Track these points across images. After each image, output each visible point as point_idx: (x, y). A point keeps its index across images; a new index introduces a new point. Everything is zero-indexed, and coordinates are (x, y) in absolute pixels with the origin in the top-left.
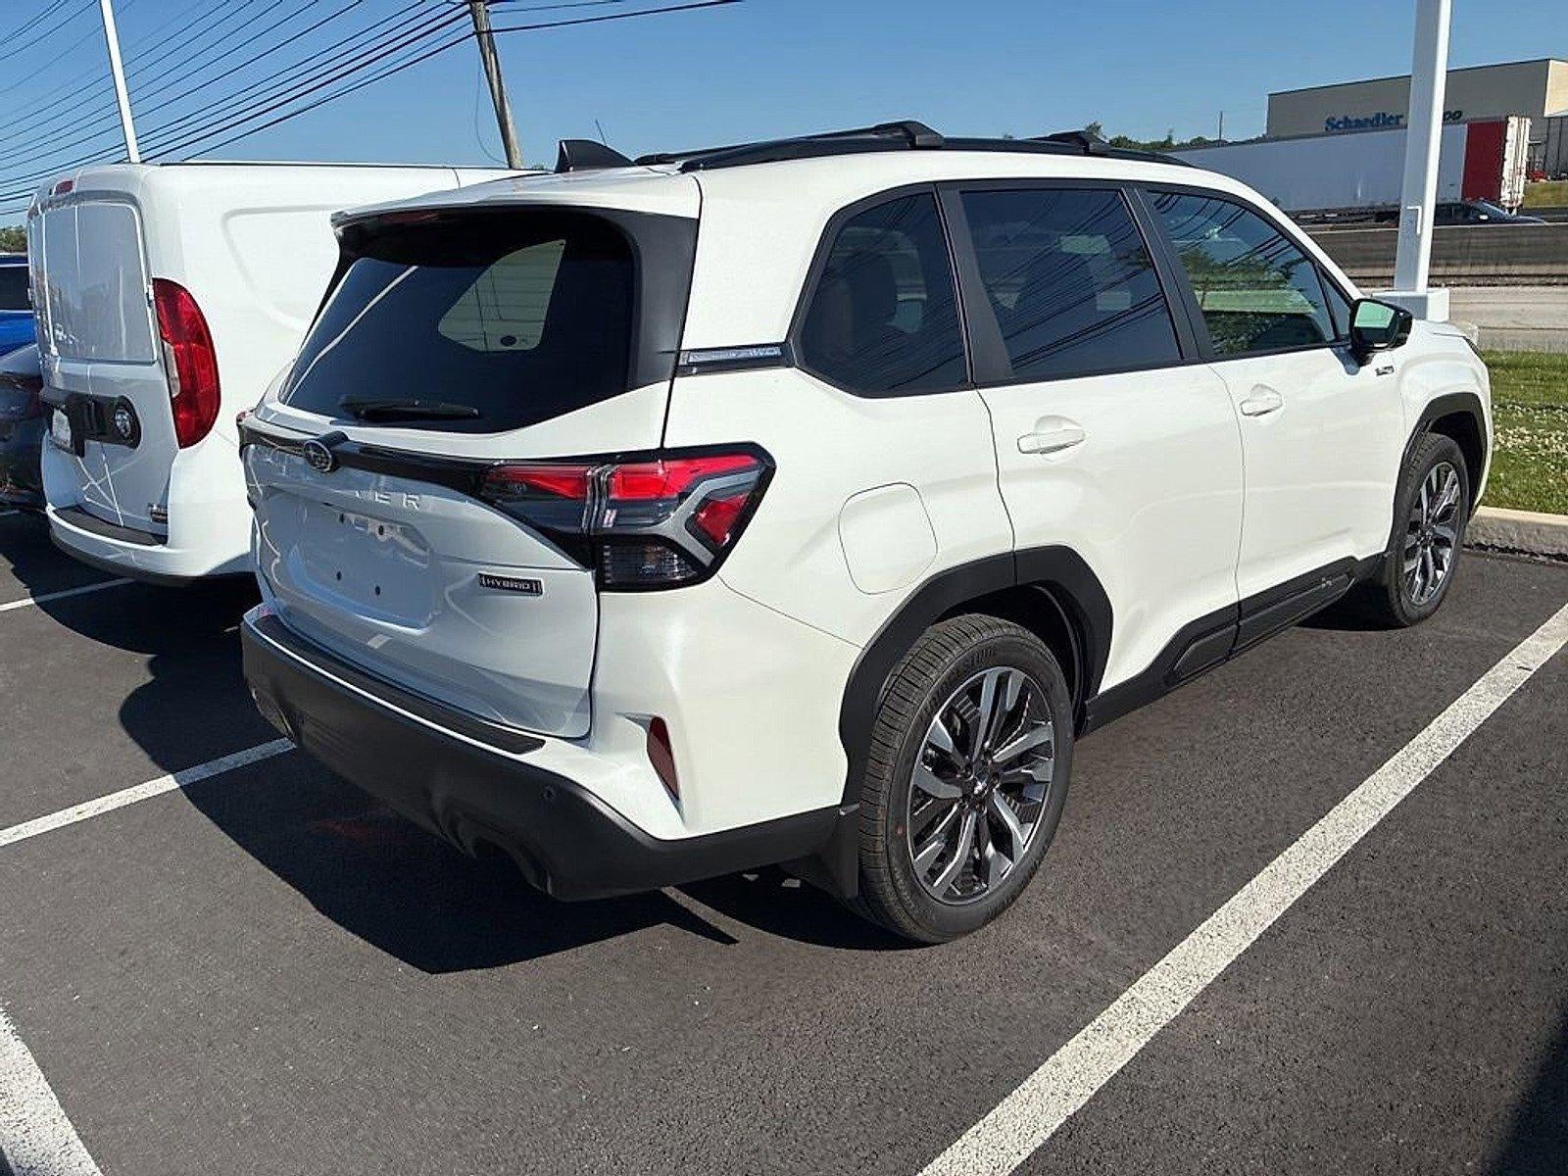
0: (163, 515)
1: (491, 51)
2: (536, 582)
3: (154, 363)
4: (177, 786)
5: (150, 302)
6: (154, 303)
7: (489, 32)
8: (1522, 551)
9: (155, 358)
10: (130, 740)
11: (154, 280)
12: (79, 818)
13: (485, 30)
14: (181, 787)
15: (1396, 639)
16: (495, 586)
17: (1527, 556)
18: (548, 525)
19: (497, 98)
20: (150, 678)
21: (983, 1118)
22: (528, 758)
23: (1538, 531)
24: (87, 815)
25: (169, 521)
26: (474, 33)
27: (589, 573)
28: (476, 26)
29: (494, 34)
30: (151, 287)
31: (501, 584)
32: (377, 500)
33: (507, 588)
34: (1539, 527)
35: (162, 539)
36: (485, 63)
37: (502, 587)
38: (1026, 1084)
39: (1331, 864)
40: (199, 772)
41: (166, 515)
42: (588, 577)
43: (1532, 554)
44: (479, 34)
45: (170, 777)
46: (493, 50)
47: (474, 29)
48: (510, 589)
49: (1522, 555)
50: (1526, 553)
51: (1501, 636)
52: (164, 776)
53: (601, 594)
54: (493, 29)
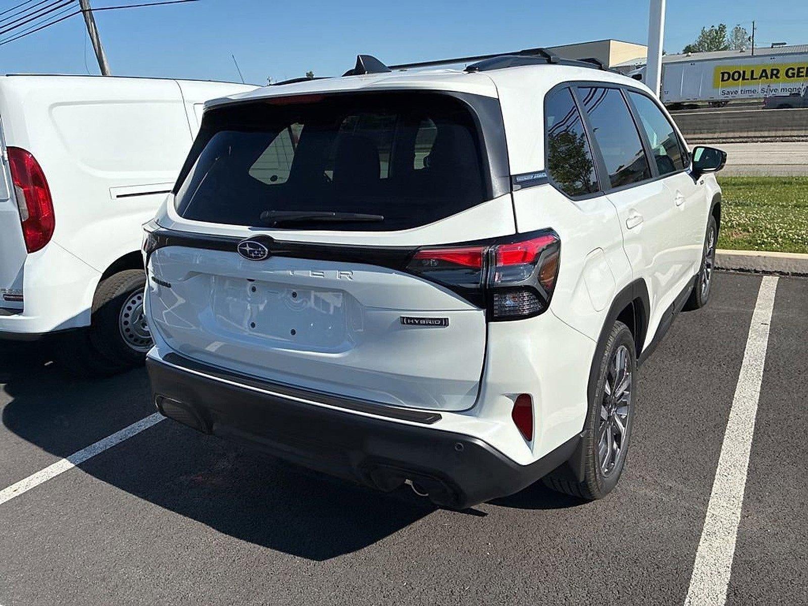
0: (21, 296)
1: (91, 21)
2: (445, 319)
3: (8, 199)
4: (73, 465)
5: (4, 162)
6: (8, 162)
7: (90, 10)
8: (722, 269)
9: (9, 197)
10: (21, 440)
11: (7, 147)
12: (16, 494)
13: (87, 9)
14: (76, 466)
15: (698, 314)
16: (415, 323)
17: (724, 271)
18: (455, 284)
19: (97, 48)
20: (10, 399)
21: (687, 594)
22: (436, 426)
23: (729, 258)
24: (21, 491)
25: (24, 300)
26: (81, 11)
27: (482, 311)
28: (82, 6)
29: (92, 11)
30: (5, 152)
31: (419, 322)
32: (310, 276)
33: (423, 324)
34: (729, 256)
35: (20, 311)
36: (88, 28)
37: (419, 324)
38: (695, 571)
39: (753, 429)
40: (83, 455)
41: (23, 296)
42: (481, 314)
43: (727, 269)
44: (84, 12)
45: (64, 460)
46: (93, 20)
47: (80, 8)
48: (425, 324)
49: (722, 270)
50: (724, 269)
51: (743, 309)
52: (60, 460)
53: (491, 323)
54: (92, 9)
